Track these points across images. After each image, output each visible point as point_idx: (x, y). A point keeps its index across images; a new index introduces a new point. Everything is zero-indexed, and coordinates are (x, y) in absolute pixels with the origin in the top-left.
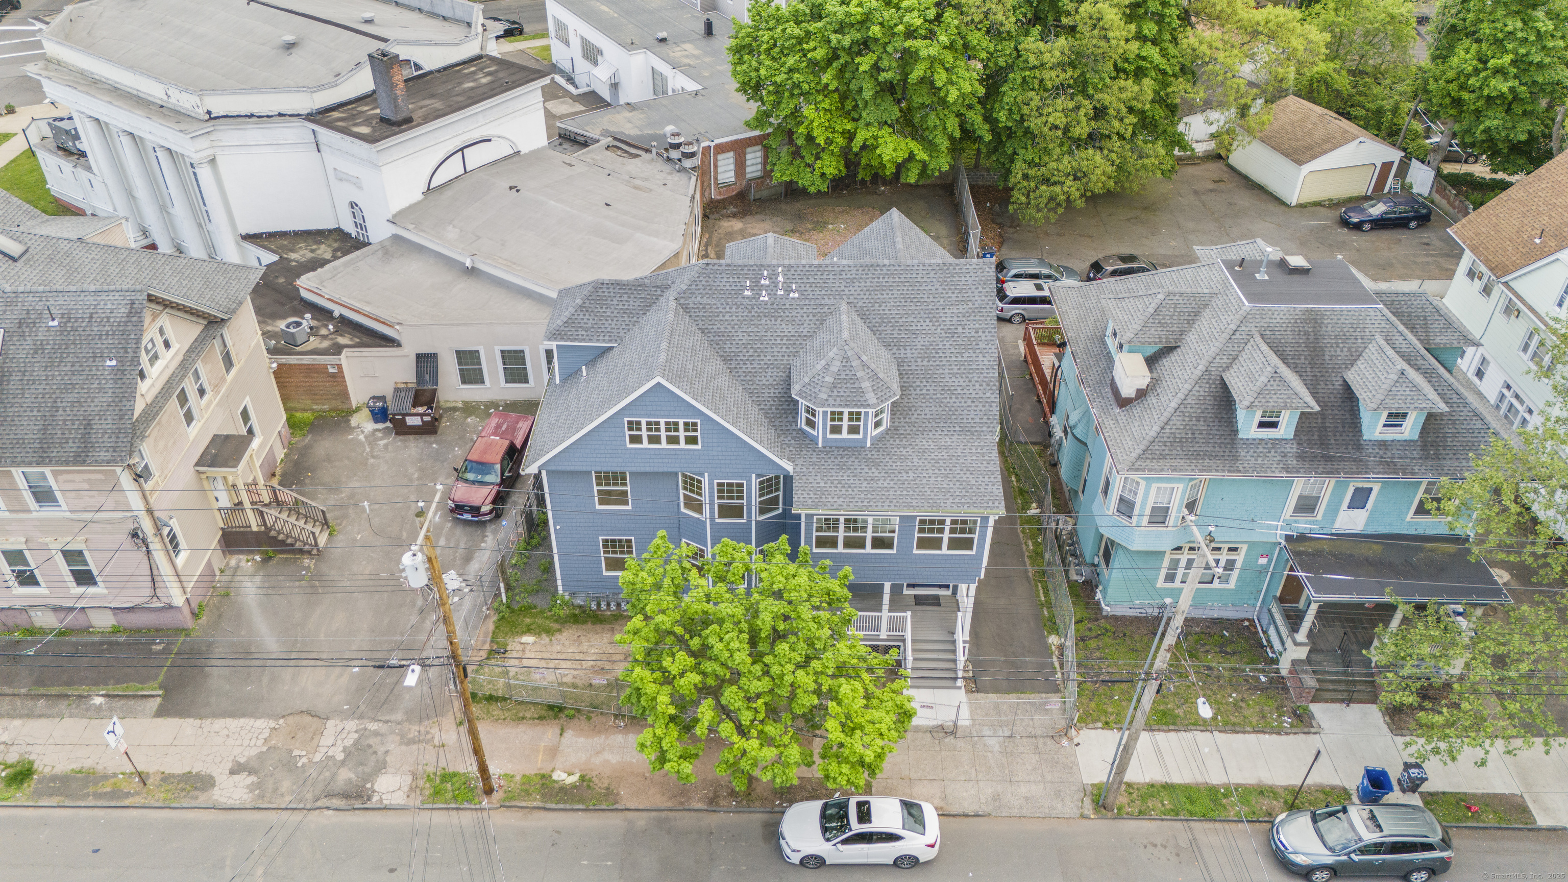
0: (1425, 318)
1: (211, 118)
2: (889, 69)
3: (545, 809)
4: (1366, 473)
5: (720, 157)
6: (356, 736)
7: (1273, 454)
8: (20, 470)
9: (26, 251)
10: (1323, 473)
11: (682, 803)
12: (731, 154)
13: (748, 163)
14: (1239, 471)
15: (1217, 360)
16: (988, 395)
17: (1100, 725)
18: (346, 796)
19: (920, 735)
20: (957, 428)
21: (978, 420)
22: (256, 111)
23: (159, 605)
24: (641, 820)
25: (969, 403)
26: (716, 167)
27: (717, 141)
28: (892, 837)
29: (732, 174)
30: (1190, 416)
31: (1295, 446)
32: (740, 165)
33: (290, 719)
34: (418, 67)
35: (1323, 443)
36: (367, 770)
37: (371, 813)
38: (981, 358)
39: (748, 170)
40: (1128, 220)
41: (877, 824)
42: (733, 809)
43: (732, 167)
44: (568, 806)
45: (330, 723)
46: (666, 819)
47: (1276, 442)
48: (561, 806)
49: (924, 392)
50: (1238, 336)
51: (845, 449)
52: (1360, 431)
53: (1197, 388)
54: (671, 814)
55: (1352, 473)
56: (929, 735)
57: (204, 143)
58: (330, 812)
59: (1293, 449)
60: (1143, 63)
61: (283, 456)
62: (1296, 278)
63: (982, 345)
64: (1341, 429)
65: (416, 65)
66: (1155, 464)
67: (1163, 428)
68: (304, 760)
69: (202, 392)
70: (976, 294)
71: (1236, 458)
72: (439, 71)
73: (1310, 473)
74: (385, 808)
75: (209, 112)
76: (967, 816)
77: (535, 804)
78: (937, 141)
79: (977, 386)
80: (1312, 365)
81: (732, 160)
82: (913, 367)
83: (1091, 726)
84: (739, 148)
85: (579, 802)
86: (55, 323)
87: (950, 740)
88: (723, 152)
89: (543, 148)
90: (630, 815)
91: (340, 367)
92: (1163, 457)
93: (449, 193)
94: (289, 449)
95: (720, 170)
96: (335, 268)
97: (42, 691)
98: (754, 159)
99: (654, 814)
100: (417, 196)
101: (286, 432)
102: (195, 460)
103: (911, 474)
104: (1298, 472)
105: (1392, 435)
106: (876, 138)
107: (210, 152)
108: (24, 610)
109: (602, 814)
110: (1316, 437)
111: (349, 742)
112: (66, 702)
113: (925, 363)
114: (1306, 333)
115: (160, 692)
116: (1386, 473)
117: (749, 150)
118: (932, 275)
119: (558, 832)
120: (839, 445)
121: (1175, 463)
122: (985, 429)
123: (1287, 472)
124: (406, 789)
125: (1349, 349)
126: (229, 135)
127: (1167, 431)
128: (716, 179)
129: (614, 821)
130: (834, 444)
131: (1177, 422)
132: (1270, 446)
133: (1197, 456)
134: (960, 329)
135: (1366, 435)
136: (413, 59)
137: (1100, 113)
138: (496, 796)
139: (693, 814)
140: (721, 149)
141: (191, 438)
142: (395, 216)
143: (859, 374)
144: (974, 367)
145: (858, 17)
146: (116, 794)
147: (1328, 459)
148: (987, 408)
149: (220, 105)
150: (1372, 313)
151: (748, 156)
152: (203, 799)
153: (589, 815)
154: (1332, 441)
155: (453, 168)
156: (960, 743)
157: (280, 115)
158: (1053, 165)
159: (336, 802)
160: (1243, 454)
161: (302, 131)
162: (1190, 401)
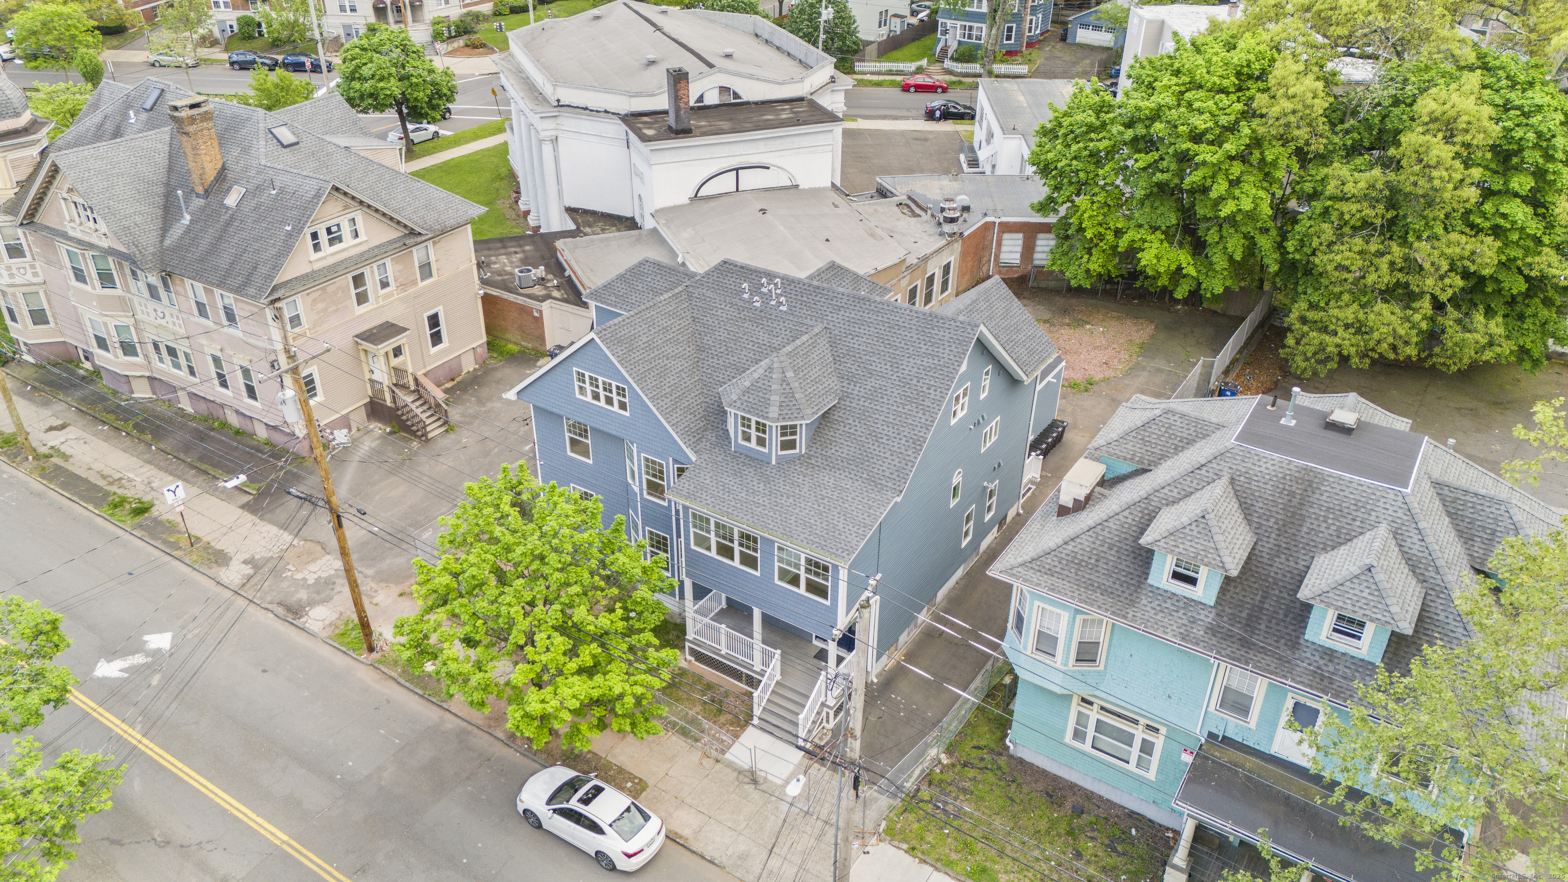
0: (1493, 533)
1: (559, 106)
2: (1167, 171)
3: (399, 683)
4: (1285, 677)
5: (1006, 236)
6: (333, 572)
7: (1180, 614)
8: (220, 291)
9: (297, 143)
10: (1228, 656)
11: (490, 726)
12: (1021, 236)
13: (1038, 249)
14: (1125, 617)
15: (1165, 491)
16: (909, 453)
17: (905, 846)
18: (289, 609)
19: (728, 770)
20: (865, 476)
21: (887, 474)
22: (590, 106)
23: (288, 431)
24: (451, 723)
25: (887, 455)
26: (999, 244)
27: (1004, 219)
28: (594, 827)
29: (1018, 256)
30: (1104, 541)
31: (1212, 616)
32: (1028, 249)
33: (309, 543)
34: (736, 96)
35: (1250, 624)
36: (317, 598)
37: (293, 628)
38: (920, 415)
39: (1036, 256)
40: (1459, 409)
41: (592, 811)
42: (522, 750)
43: (1019, 249)
44: (412, 687)
45: (328, 557)
46: (469, 733)
47: (1190, 603)
48: (407, 684)
49: (852, 431)
50: (1203, 472)
51: (752, 459)
52: (1305, 628)
53: (1126, 513)
54: (476, 731)
55: (1265, 670)
56: (735, 774)
57: (549, 124)
58: (272, 616)
59: (1208, 617)
60: (1502, 222)
61: (471, 369)
62: (1332, 435)
63: (927, 403)
64: (1281, 617)
65: (735, 93)
66: (1035, 577)
67: (1066, 543)
68: (289, 574)
69: (385, 284)
70: (947, 351)
71: (1132, 603)
72: (756, 103)
73: (1211, 650)
74: (303, 629)
75: (558, 101)
76: (703, 857)
77: (393, 674)
78: (1214, 259)
79: (903, 442)
80: (1281, 532)
81: (1020, 242)
82: (854, 405)
83: (896, 843)
84: (1030, 232)
85: (421, 688)
86: (274, 192)
87: (750, 788)
88: (1010, 231)
89: (824, 189)
90: (448, 716)
91: (541, 312)
92: (1051, 573)
93: (713, 204)
94: (481, 366)
95: (1004, 249)
96: (592, 241)
97: (198, 465)
98: (1045, 244)
99: (464, 724)
100: (683, 198)
101: (483, 351)
102: (358, 332)
103: (791, 500)
104: (1197, 644)
105: (1342, 644)
106: (1144, 241)
107: (554, 133)
108: (222, 406)
109: (430, 705)
110: (1244, 615)
111: (325, 575)
112: (205, 477)
113: (866, 404)
114: (1292, 494)
115: (254, 492)
116: (1311, 687)
117: (1041, 236)
118: (914, 322)
119: (388, 702)
120: (749, 454)
121: (1059, 583)
122: (890, 484)
123: (1183, 639)
124: (327, 622)
125: (1338, 530)
126: (569, 122)
127: (1070, 547)
128: (997, 257)
129: (431, 714)
130: (745, 452)
131: (1086, 542)
132: (1181, 604)
133: (1090, 586)
134: (914, 382)
135: (1309, 635)
136: (733, 88)
137: (1412, 266)
138: (374, 655)
139: (492, 739)
140: (1007, 228)
141: (357, 314)
142: (657, 211)
143: (774, 387)
144: (910, 421)
145: (1147, 112)
146: (175, 546)
147: (1246, 644)
148: (902, 465)
149: (568, 96)
150: (1391, 496)
151: (1039, 242)
152: (215, 571)
153: (422, 701)
154: (1263, 627)
155: (726, 183)
156: (756, 795)
157: (606, 112)
158: (1335, 312)
159: (281, 611)
160: (1144, 602)
161: (620, 129)
162: (1111, 525)
